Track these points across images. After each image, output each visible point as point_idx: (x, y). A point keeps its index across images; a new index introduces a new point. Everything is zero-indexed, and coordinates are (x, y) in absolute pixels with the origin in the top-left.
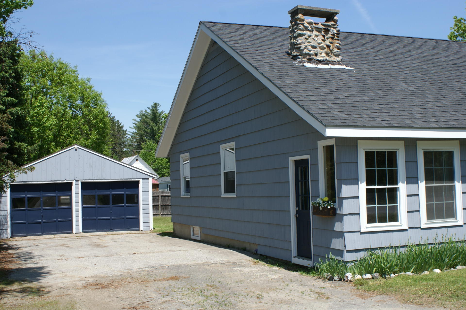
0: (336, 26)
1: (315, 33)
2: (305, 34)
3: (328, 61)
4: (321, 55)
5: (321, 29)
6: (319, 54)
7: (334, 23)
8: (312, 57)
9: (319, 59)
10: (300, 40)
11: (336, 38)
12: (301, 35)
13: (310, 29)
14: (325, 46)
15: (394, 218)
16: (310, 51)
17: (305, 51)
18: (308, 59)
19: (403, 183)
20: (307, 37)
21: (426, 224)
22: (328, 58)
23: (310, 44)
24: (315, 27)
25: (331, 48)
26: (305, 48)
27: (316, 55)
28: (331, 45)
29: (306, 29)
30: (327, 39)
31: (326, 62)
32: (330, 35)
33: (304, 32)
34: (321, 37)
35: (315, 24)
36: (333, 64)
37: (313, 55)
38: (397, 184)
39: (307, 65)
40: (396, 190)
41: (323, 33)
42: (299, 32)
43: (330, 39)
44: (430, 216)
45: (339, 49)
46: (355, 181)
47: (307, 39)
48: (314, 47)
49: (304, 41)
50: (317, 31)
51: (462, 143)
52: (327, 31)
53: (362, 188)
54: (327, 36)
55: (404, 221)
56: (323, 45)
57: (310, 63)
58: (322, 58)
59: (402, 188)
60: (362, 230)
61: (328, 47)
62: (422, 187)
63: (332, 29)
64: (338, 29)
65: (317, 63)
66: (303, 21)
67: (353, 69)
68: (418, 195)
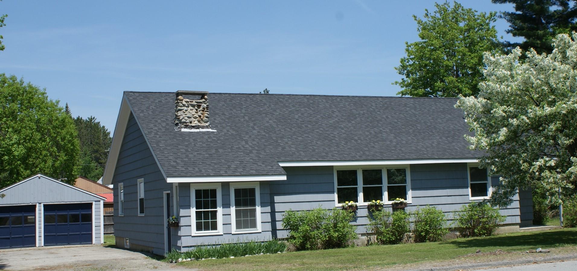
0: (206, 102)
1: (191, 108)
2: (183, 109)
3: (199, 126)
4: (194, 123)
5: (195, 105)
7: (205, 100)
8: (188, 124)
9: (193, 125)
10: (179, 113)
11: (206, 110)
12: (180, 110)
13: (187, 105)
14: (198, 116)
15: (214, 227)
16: (186, 120)
17: (183, 120)
18: (185, 126)
19: (220, 207)
20: (185, 111)
21: (235, 231)
22: (199, 124)
23: (186, 116)
24: (191, 104)
25: (202, 118)
26: (183, 118)
27: (191, 122)
28: (202, 115)
29: (184, 105)
30: (199, 111)
31: (198, 127)
32: (201, 109)
33: (183, 108)
34: (195, 111)
35: (191, 102)
36: (203, 128)
37: (188, 123)
38: (216, 208)
39: (183, 130)
40: (216, 212)
41: (196, 108)
42: (179, 108)
43: (201, 112)
44: (238, 226)
45: (207, 117)
46: (188, 207)
47: (185, 112)
48: (189, 117)
49: (182, 113)
50: (191, 106)
51: (262, 183)
52: (199, 106)
53: (193, 211)
54: (199, 110)
55: (220, 229)
56: (196, 115)
57: (186, 128)
58: (195, 125)
59: (220, 211)
60: (192, 235)
61: (200, 116)
62: (233, 210)
63: (203, 104)
64: (208, 104)
65: (191, 128)
66: (182, 100)
67: (215, 131)
68: (230, 215)
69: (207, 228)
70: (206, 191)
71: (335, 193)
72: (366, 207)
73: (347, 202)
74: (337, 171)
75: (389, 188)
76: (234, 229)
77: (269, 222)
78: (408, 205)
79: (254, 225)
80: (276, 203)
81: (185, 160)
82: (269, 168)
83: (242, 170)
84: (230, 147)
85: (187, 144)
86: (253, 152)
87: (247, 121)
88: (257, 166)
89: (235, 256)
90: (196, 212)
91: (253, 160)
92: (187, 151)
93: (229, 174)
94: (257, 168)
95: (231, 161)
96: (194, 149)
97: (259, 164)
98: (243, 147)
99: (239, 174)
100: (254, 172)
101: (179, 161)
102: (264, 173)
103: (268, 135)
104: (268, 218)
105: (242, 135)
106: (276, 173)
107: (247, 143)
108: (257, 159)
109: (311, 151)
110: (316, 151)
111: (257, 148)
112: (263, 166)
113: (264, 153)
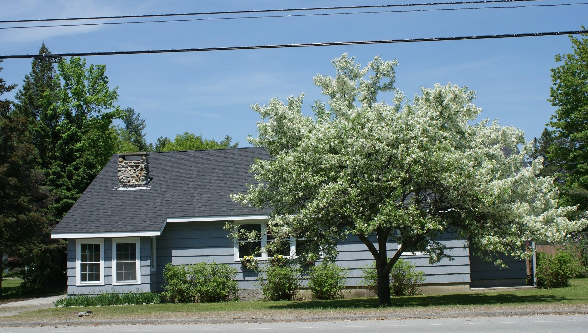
0: (144, 162)
1: (129, 168)
2: (122, 170)
3: (137, 185)
4: (132, 182)
5: (133, 165)
6: (130, 181)
8: (126, 183)
9: (130, 184)
10: (119, 174)
11: (144, 169)
12: (120, 171)
13: (126, 166)
14: (136, 176)
15: (98, 278)
16: (125, 180)
17: (122, 180)
18: (124, 185)
19: (103, 260)
20: (123, 172)
21: (116, 283)
22: (137, 183)
23: (125, 176)
24: (129, 165)
25: (139, 177)
26: (122, 179)
27: (129, 182)
28: (139, 174)
29: (123, 167)
30: (138, 171)
31: (134, 186)
32: (139, 168)
34: (133, 171)
35: (129, 163)
36: (139, 187)
38: (99, 261)
39: (121, 189)
40: (99, 264)
41: (134, 168)
42: (119, 169)
43: (139, 171)
44: (119, 278)
45: (144, 176)
46: (74, 260)
48: (127, 177)
49: (121, 174)
51: (142, 238)
52: (137, 167)
53: (78, 263)
54: (137, 170)
55: (102, 282)
56: (134, 175)
57: (123, 187)
58: (133, 184)
59: (102, 263)
60: (77, 285)
61: (138, 176)
62: (114, 263)
63: (141, 164)
64: (146, 164)
65: (128, 187)
66: (122, 162)
67: (149, 189)
68: (111, 267)
69: (91, 279)
70: (90, 246)
71: (235, 247)
72: (270, 261)
73: (245, 257)
74: (239, 225)
75: (297, 242)
76: (114, 281)
77: (148, 275)
79: (134, 278)
80: (173, 257)
81: (85, 217)
82: (151, 224)
83: (123, 226)
84: (142, 204)
85: (107, 202)
86: (157, 208)
87: (191, 178)
88: (141, 222)
89: (102, 305)
90: (82, 265)
91: (146, 216)
92: (98, 209)
93: (106, 231)
94: (140, 224)
95: (125, 218)
96: (107, 207)
97: (146, 221)
98: (154, 204)
99: (115, 230)
100: (132, 228)
101: (78, 219)
102: (140, 229)
103: (193, 191)
104: (148, 271)
105: (168, 192)
106: (150, 229)
107: (162, 200)
108: (151, 215)
109: (215, 206)
110: (221, 206)
111: (165, 204)
112: (147, 222)
113: (165, 209)
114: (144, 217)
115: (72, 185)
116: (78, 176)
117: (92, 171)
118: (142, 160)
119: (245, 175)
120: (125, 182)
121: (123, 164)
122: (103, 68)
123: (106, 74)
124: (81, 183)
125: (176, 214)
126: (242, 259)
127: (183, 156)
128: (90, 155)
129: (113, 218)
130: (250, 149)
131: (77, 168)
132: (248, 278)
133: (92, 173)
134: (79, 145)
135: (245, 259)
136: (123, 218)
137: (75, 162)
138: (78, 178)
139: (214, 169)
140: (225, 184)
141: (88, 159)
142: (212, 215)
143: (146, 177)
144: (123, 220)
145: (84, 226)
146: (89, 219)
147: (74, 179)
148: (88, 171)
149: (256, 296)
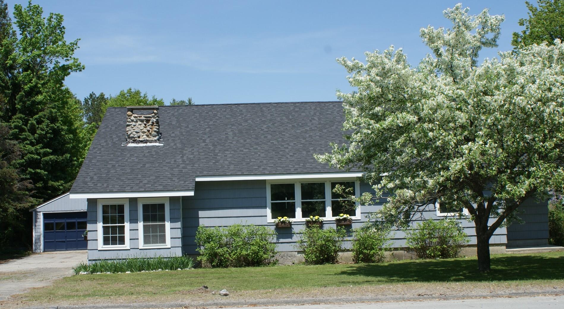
0: (156, 116)
1: (139, 123)
2: (132, 125)
3: (148, 140)
4: (143, 137)
5: (143, 120)
6: (141, 137)
8: (136, 139)
9: (141, 140)
10: (128, 128)
11: (155, 124)
12: (128, 125)
13: (135, 121)
14: (146, 131)
15: (122, 242)
16: (134, 135)
17: (132, 135)
18: (133, 140)
19: (128, 223)
21: (143, 246)
22: (148, 139)
23: (134, 131)
24: (139, 119)
25: (150, 132)
26: (131, 134)
27: (139, 137)
28: (150, 130)
29: (132, 121)
30: (148, 126)
31: (146, 142)
32: (150, 123)
33: (131, 123)
34: (144, 125)
35: (139, 117)
36: (151, 142)
38: (124, 223)
39: (131, 145)
40: (123, 227)
41: (145, 122)
42: (128, 123)
43: (150, 126)
44: (146, 241)
45: (155, 131)
46: (95, 222)
47: (133, 128)
48: (137, 132)
49: (131, 129)
50: (140, 121)
51: (171, 199)
52: (148, 121)
53: (100, 226)
54: (148, 124)
55: (127, 244)
56: (145, 130)
57: (133, 143)
58: (143, 139)
59: (127, 226)
60: (99, 249)
61: (148, 131)
62: (140, 225)
63: (152, 119)
64: (157, 118)
65: (139, 143)
66: (131, 116)
67: (163, 145)
68: (138, 230)
69: (114, 243)
70: (113, 207)
71: (267, 208)
72: (304, 223)
73: (279, 218)
74: (271, 185)
75: (333, 203)
76: (141, 245)
77: (179, 238)
78: (353, 221)
79: (163, 241)
80: (200, 218)
81: (103, 176)
82: (180, 183)
83: (150, 186)
84: (162, 161)
85: (121, 159)
86: (180, 166)
87: (205, 134)
88: (169, 181)
89: (132, 271)
90: (103, 227)
91: (172, 174)
92: (114, 166)
93: (132, 190)
94: (168, 184)
95: (149, 176)
96: (122, 164)
97: (173, 179)
98: (175, 161)
99: (143, 190)
100: (162, 187)
101: (95, 177)
102: (171, 188)
103: (213, 148)
104: (178, 233)
105: (185, 149)
106: (182, 189)
107: (182, 157)
108: (178, 173)
109: (245, 164)
110: (250, 164)
111: (188, 162)
112: (176, 181)
113: (190, 167)
114: (170, 176)
115: (35, 139)
116: (42, 130)
117: (55, 125)
118: (153, 114)
119: (262, 132)
120: (135, 137)
121: (132, 118)
122: (61, 17)
123: (63, 24)
124: (44, 138)
125: (204, 173)
126: (277, 220)
127: (186, 111)
128: (53, 108)
129: (136, 176)
130: (256, 105)
131: (39, 122)
132: (281, 240)
133: (56, 127)
134: (40, 97)
135: (280, 220)
136: (147, 176)
137: (38, 115)
138: (43, 132)
139: (226, 125)
140: (245, 141)
141: (51, 112)
142: (245, 173)
143: (158, 133)
144: (147, 178)
145: (105, 185)
146: (108, 177)
147: (37, 133)
148: (52, 125)
149: (290, 258)
